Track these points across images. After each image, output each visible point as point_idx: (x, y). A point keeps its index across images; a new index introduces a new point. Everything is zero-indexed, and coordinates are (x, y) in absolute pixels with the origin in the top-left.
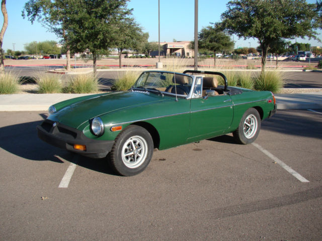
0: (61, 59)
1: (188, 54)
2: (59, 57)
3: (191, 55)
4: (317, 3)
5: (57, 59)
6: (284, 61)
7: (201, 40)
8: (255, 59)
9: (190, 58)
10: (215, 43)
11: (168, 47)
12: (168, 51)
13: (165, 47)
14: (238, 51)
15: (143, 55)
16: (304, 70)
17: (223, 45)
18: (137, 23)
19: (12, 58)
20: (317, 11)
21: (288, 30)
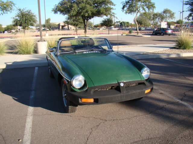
0: (4, 34)
1: (71, 28)
2: (4, 32)
3: (72, 29)
4: (126, 1)
5: (2, 33)
6: (117, 30)
7: (69, 21)
8: (104, 29)
10: (76, 22)
11: (61, 25)
12: (61, 27)
13: (59, 25)
14: (96, 26)
15: (48, 29)
16: (122, 35)
17: (80, 23)
18: (32, 12)
20: (126, 5)
21: (97, 11)
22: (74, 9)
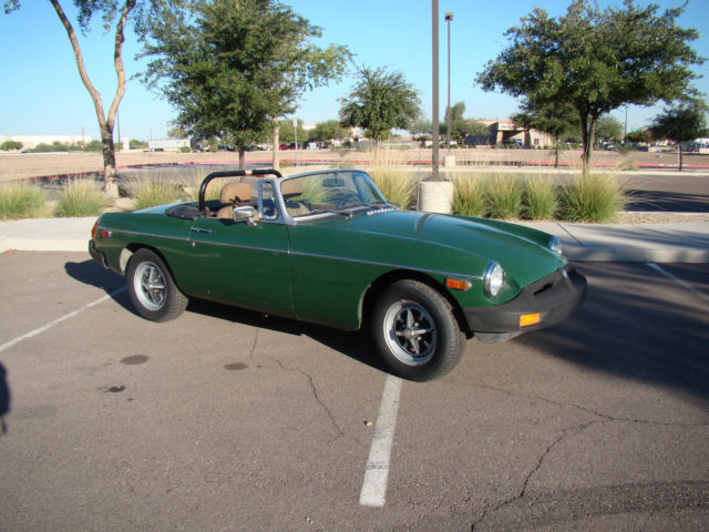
0: (307, 151)
1: (536, 141)
2: (305, 145)
3: (542, 146)
7: (530, 114)
8: (664, 151)
9: (539, 148)
10: (556, 120)
11: (500, 128)
12: (500, 136)
13: (494, 128)
14: (632, 136)
15: (453, 143)
17: (572, 122)
18: (407, 83)
19: (228, 149)
21: (630, 85)
22: (549, 76)
